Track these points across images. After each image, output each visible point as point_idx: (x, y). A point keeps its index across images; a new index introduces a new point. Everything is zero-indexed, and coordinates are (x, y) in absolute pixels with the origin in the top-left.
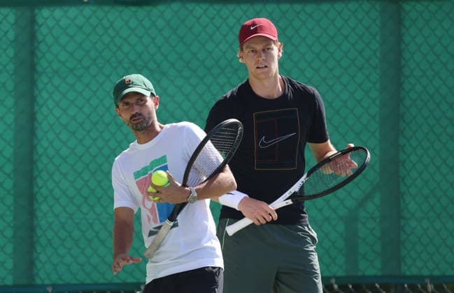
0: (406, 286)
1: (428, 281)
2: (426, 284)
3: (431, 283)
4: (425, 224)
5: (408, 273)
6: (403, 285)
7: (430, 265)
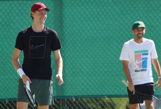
0: (66, 100)
1: (73, 98)
2: (73, 99)
3: (74, 98)
4: (72, 78)
5: (66, 95)
6: (65, 99)
7: (74, 92)
